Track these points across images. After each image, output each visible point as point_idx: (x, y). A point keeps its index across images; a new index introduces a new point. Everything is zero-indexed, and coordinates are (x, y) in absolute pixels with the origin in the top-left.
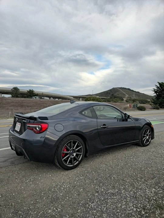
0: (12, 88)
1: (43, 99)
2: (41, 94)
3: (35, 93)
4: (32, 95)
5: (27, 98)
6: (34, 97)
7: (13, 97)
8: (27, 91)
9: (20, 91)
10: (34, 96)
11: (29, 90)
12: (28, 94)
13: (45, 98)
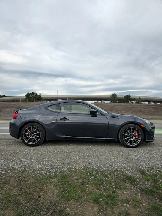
0: (111, 95)
1: (140, 103)
2: (139, 99)
3: (132, 98)
4: (129, 100)
5: (124, 103)
6: (130, 103)
7: (111, 102)
8: (124, 97)
9: (118, 96)
10: (131, 101)
11: (126, 95)
12: (125, 99)
13: (142, 102)
